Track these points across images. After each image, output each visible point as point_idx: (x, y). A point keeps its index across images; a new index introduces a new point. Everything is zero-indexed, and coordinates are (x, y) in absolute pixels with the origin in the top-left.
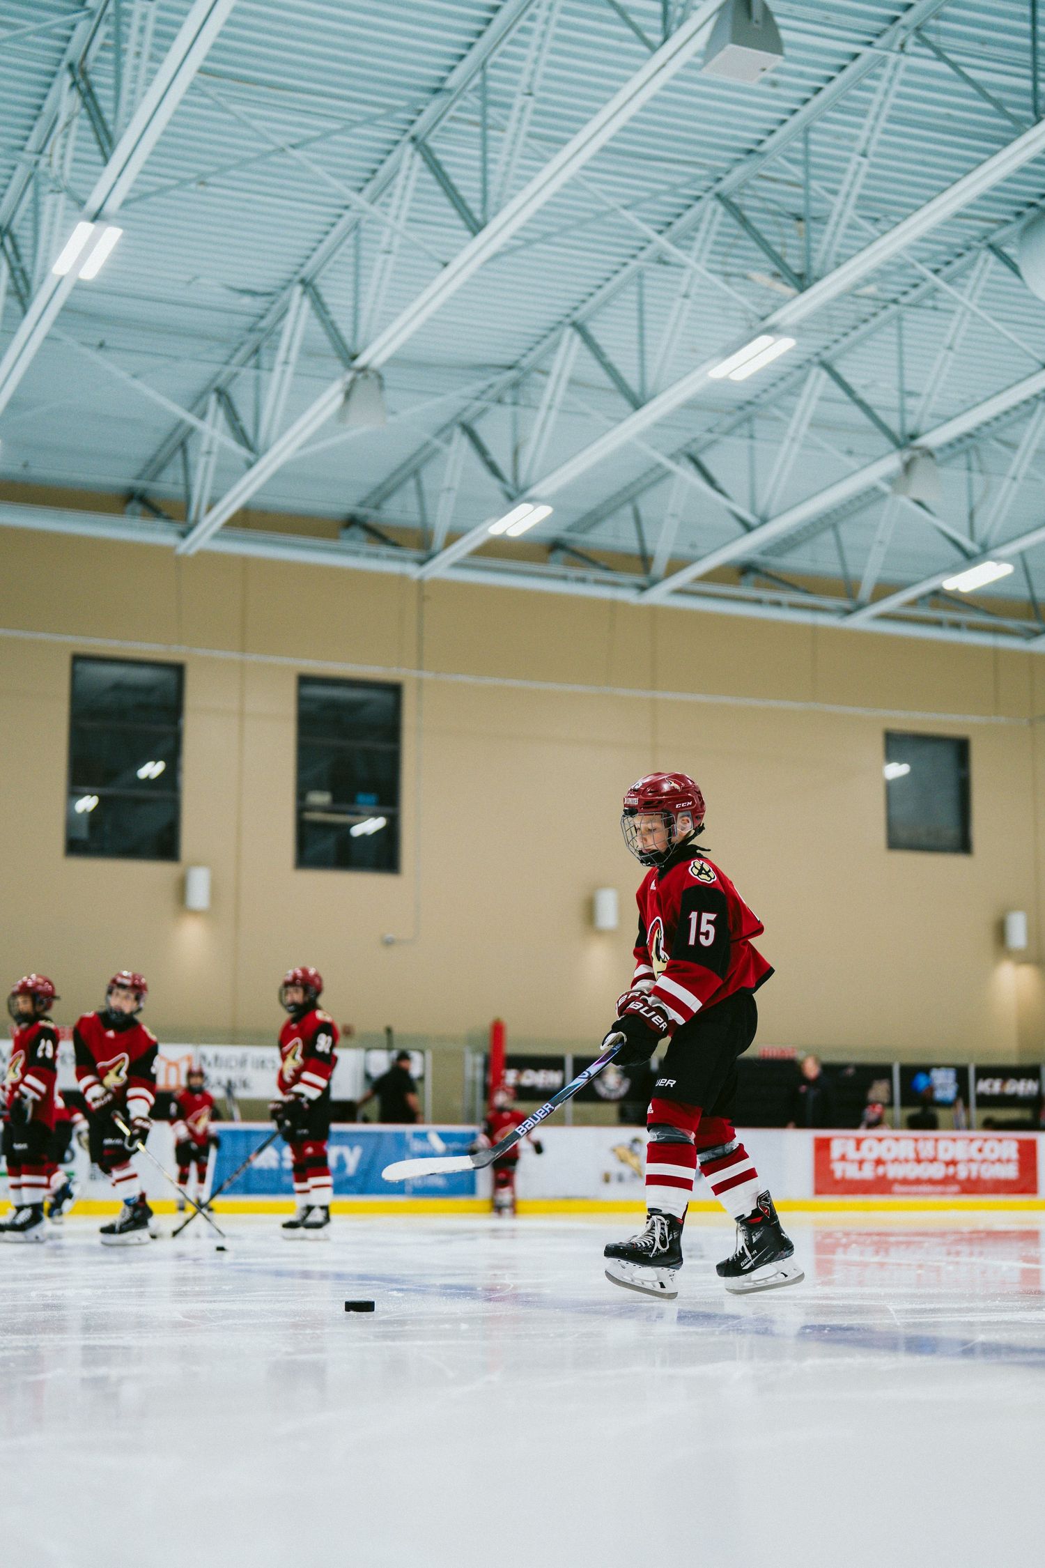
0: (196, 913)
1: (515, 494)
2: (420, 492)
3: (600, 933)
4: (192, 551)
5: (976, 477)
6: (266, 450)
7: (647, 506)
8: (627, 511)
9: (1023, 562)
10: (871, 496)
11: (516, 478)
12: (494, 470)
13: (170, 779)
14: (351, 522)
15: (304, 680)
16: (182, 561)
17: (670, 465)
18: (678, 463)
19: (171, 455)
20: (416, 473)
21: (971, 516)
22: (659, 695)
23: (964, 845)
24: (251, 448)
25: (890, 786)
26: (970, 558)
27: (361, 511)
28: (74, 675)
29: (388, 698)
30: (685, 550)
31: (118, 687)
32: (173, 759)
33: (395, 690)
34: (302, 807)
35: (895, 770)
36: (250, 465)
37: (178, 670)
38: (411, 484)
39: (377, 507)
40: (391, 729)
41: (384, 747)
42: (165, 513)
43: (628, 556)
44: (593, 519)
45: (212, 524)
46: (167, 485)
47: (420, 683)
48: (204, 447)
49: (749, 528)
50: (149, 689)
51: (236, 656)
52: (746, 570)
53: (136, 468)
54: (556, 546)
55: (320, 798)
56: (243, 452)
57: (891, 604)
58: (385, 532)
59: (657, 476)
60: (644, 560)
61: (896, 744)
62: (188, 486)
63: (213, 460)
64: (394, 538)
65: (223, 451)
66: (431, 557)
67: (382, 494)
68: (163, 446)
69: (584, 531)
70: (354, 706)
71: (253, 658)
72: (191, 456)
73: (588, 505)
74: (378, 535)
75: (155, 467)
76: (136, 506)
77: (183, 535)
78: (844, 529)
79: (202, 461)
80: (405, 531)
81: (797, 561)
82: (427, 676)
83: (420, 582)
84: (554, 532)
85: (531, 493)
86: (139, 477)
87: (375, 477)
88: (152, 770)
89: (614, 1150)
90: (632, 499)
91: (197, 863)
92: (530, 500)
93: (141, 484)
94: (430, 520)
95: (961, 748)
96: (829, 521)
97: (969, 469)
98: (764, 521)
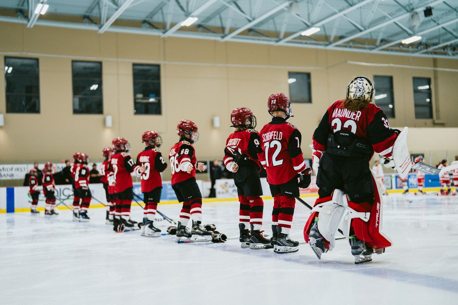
0: (109, 128)
1: (188, 15)
2: (162, 13)
3: (215, 128)
4: (103, 32)
5: (310, 5)
6: (121, 6)
7: (223, 15)
8: (218, 16)
9: (323, 27)
10: (282, 11)
11: (188, 10)
12: (182, 8)
13: (100, 90)
14: (145, 22)
15: (134, 65)
16: (99, 34)
17: (228, 5)
18: (230, 4)
19: (95, 6)
20: (161, 8)
21: (309, 15)
22: (229, 65)
23: (310, 101)
24: (117, 5)
25: (290, 86)
26: (308, 27)
27: (147, 19)
28: (73, 66)
29: (157, 68)
30: (234, 26)
31: (85, 68)
32: (100, 84)
33: (158, 66)
34: (135, 99)
35: (292, 81)
36: (117, 10)
37: (100, 63)
38: (160, 11)
39: (151, 18)
40: (157, 77)
41: (156, 81)
42: (95, 22)
43: (219, 28)
44: (209, 19)
45: (108, 25)
46: (95, 13)
47: (165, 65)
48: (104, 4)
49: (250, 21)
50: (92, 68)
51: (115, 59)
52: (250, 30)
53: (86, 10)
54: (199, 26)
55: (140, 96)
56: (115, 7)
57: (289, 38)
58: (154, 24)
59: (225, 8)
60: (223, 29)
61: (291, 74)
62: (100, 14)
63: (107, 7)
64: (156, 26)
65: (109, 6)
66: (166, 31)
67: (153, 14)
68: (93, 3)
69: (206, 22)
70: (148, 71)
71: (120, 60)
72: (101, 6)
73: (207, 15)
74: (152, 26)
75: (91, 9)
76: (86, 20)
77: (100, 28)
78: (276, 19)
79: (104, 8)
80: (159, 23)
81: (263, 28)
82: (167, 63)
83: (164, 38)
84: (199, 23)
85: (192, 14)
86: (87, 12)
87: (151, 10)
88: (94, 87)
89: (221, 186)
90: (219, 14)
91: (108, 115)
92: (192, 16)
93: (87, 14)
94: (165, 20)
95: (308, 75)
96: (272, 17)
97: (308, 3)
98: (254, 19)
